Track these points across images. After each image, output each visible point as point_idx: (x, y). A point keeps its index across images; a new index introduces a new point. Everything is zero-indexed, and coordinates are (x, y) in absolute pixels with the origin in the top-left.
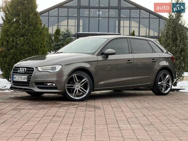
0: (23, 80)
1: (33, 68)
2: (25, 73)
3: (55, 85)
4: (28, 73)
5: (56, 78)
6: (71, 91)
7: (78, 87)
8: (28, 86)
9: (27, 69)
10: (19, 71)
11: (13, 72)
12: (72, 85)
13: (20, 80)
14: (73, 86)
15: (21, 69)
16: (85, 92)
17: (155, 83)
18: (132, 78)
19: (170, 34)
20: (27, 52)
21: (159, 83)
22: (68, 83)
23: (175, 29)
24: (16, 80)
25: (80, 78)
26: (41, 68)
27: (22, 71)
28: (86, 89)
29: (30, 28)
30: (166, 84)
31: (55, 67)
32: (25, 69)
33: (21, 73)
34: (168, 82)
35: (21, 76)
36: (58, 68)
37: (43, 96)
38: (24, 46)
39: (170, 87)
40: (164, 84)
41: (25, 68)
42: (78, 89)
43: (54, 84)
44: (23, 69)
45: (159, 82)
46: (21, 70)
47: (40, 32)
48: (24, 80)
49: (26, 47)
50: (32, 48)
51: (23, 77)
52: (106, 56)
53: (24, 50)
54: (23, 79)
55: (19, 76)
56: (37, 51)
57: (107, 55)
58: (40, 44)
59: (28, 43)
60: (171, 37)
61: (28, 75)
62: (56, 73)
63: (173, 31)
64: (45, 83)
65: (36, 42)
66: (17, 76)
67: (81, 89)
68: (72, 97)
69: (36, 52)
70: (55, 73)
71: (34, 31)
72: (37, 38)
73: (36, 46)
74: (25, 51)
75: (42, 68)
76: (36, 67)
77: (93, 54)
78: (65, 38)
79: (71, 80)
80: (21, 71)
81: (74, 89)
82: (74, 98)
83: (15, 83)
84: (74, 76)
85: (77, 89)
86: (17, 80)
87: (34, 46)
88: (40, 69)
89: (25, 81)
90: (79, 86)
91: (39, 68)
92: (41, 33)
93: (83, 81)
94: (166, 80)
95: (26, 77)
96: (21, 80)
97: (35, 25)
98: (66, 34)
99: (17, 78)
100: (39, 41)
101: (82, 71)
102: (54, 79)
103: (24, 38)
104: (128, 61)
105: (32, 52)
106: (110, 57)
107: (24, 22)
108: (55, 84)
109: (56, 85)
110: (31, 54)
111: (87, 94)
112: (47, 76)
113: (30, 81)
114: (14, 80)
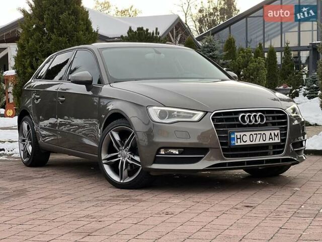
0: (267, 141)
13: (257, 142)
15: (249, 116)
24: (243, 143)
27: (256, 121)
33: (254, 125)
35: (262, 132)
41: (261, 113)
48: (271, 141)
51: (268, 133)
54: (267, 139)
55: (253, 133)
66: (248, 134)
86: (249, 143)
89: (274, 141)
95: (276, 132)
99: (245, 138)
114: (236, 144)
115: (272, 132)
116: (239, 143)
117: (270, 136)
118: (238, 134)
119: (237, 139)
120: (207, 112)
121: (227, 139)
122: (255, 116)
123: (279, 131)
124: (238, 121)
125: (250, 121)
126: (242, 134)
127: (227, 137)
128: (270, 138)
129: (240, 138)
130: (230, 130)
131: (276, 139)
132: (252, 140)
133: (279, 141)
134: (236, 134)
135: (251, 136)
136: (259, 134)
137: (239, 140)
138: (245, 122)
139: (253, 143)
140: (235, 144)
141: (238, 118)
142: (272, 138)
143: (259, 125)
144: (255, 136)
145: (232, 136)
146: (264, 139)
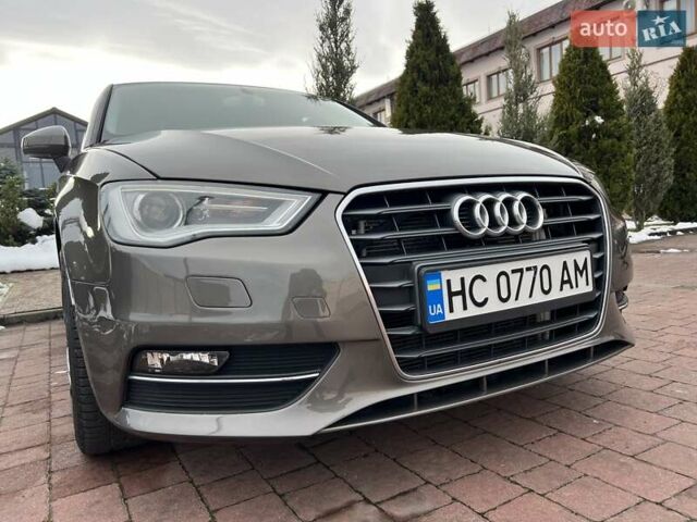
0: (555, 295)
13: (524, 301)
15: (487, 203)
24: (473, 311)
33: (508, 239)
35: (539, 263)
48: (568, 292)
51: (555, 263)
54: (557, 285)
55: (508, 267)
66: (490, 272)
86: (494, 306)
89: (574, 292)
95: (583, 257)
96: (539, 298)
99: (481, 290)
114: (449, 317)
115: (570, 258)
116: (459, 312)
117: (564, 274)
118: (454, 277)
119: (451, 294)
120: (324, 193)
121: (411, 300)
122: (508, 203)
123: (587, 254)
124: (451, 223)
125: (494, 223)
126: (469, 274)
127: (411, 289)
128: (563, 282)
129: (462, 293)
130: (421, 261)
131: (582, 281)
132: (504, 296)
133: (590, 288)
134: (445, 275)
135: (503, 279)
136: (528, 269)
137: (457, 300)
138: (473, 225)
139: (511, 304)
140: (442, 316)
141: (448, 212)
142: (569, 281)
143: (527, 236)
144: (515, 278)
145: (432, 286)
146: (546, 288)
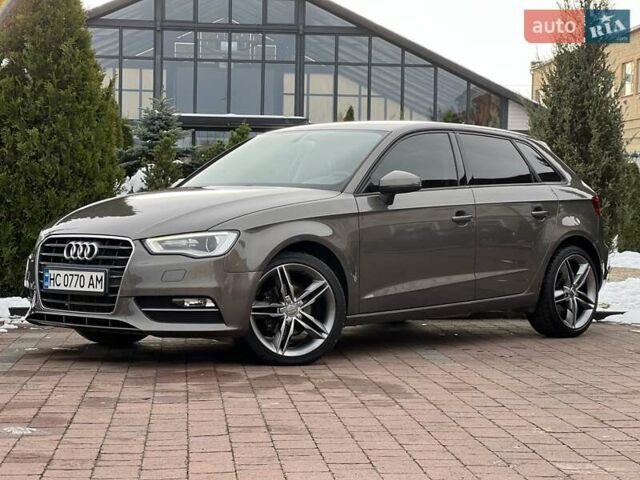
0: (85, 289)
1: (127, 243)
2: (95, 262)
3: (213, 305)
4: (105, 262)
5: (216, 278)
6: (270, 325)
7: (293, 310)
8: (110, 309)
9: (103, 247)
10: (68, 254)
11: (41, 256)
12: (273, 305)
13: (72, 288)
14: (274, 310)
15: (77, 246)
16: (320, 331)
17: (545, 292)
18: (470, 277)
19: (566, 116)
20: (53, 184)
21: (558, 293)
22: (259, 298)
23: (582, 101)
24: (56, 288)
25: (302, 280)
26: (160, 242)
27: (82, 255)
28: (323, 320)
29: (62, 92)
30: (580, 296)
31: (213, 238)
32: (92, 247)
33: (78, 262)
34: (584, 288)
35: (80, 273)
36: (225, 242)
37: (140, 346)
38: (41, 160)
39: (591, 308)
40: (572, 295)
41: (93, 244)
42: (294, 318)
43: (210, 304)
44: (84, 246)
45: (557, 289)
46: (78, 251)
47: (96, 108)
48: (91, 289)
49: (48, 164)
50: (71, 168)
51: (88, 275)
52: (384, 197)
53: (43, 174)
54: (87, 284)
55: (68, 273)
56: (90, 179)
57: (390, 193)
58: (99, 154)
59: (56, 150)
60: (567, 127)
61: (107, 268)
62: (215, 262)
63: (575, 108)
64: (174, 300)
65: (85, 147)
66: (63, 273)
67: (304, 319)
68: (275, 351)
69: (84, 180)
70: (210, 262)
71: (77, 103)
72: (87, 131)
73: (86, 159)
74: (47, 178)
75: (163, 241)
76: (140, 240)
77: (341, 188)
78: (153, 131)
79: (268, 288)
80: (75, 255)
81: (280, 320)
82: (280, 353)
83: (53, 298)
84: (281, 270)
85: (289, 318)
86: (62, 287)
87: (80, 161)
88: (153, 245)
89: (94, 290)
90: (299, 309)
91: (150, 242)
92: (100, 112)
93: (312, 288)
94: (578, 283)
95: (101, 275)
96: (78, 288)
97: (80, 82)
98: (159, 118)
99: (60, 280)
100: (96, 140)
101: (310, 253)
102: (209, 283)
103: (41, 131)
104: (458, 214)
105: (70, 184)
106: (401, 201)
107: (42, 72)
108: (213, 301)
109: (216, 307)
110: (66, 190)
111: (325, 336)
112: (186, 274)
113: (115, 290)
114: (49, 288)
115: (94, 274)
116: (52, 287)
117: (90, 281)
119: (50, 279)
123: (103, 274)
126: (56, 272)
128: (90, 284)
129: (53, 279)
130: (49, 264)
131: (99, 286)
132: (66, 284)
133: (102, 290)
135: (66, 277)
136: (75, 275)
139: (68, 288)
140: (47, 286)
142: (93, 284)
143: (84, 262)
144: (70, 278)
145: (46, 275)
146: (82, 285)
